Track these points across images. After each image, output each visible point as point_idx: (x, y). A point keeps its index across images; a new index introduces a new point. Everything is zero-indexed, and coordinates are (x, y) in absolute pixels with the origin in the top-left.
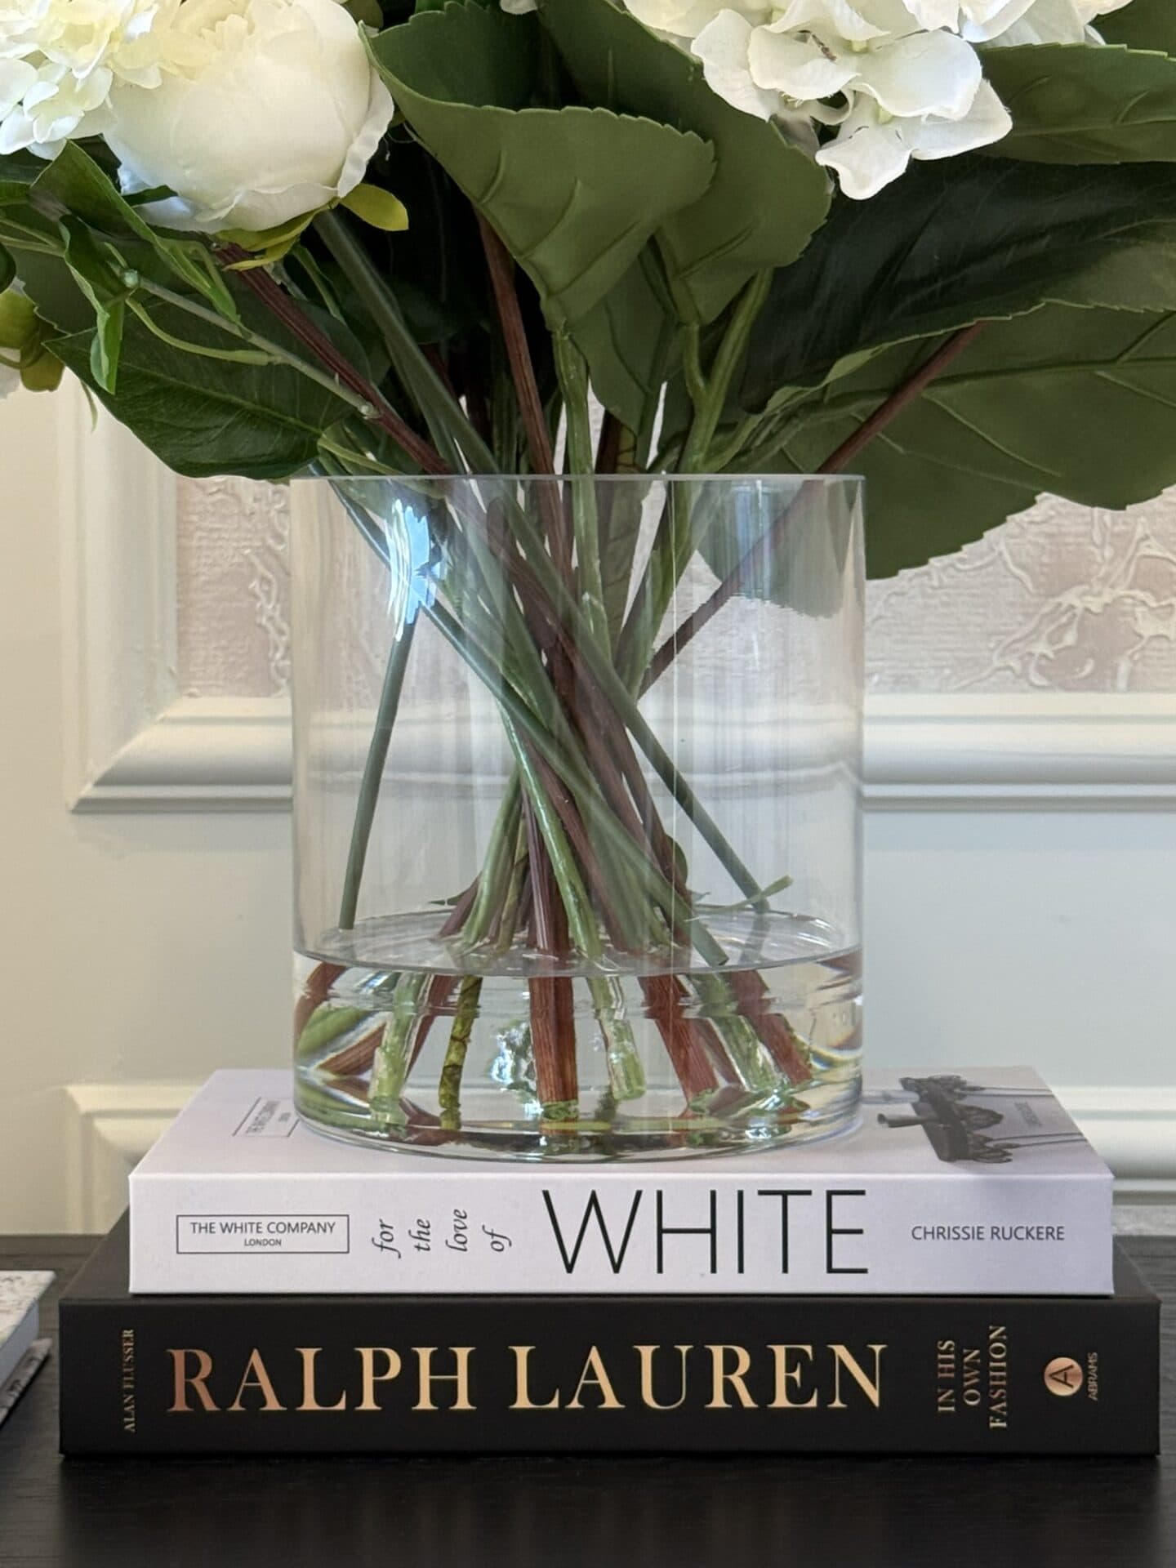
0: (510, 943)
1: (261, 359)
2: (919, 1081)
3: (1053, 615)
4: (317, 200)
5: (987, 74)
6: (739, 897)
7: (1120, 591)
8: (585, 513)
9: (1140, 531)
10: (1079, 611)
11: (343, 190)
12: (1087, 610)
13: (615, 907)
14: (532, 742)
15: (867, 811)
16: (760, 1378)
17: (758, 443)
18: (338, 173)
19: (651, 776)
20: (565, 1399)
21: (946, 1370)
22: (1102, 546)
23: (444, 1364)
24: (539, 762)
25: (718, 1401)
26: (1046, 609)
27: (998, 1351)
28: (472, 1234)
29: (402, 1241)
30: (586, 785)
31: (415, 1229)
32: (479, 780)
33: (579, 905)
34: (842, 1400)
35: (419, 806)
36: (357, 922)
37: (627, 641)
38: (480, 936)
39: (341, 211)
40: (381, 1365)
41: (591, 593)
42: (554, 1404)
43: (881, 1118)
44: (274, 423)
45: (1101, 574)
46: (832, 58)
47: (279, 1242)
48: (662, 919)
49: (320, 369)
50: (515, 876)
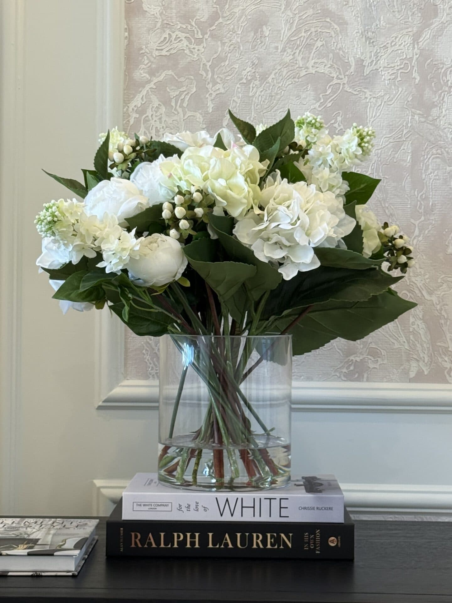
0: (209, 442)
1: (157, 311)
2: (306, 477)
3: (347, 362)
4: (171, 280)
5: (315, 253)
6: (263, 432)
7: (364, 356)
8: (228, 343)
9: (369, 341)
10: (354, 361)
11: (177, 279)
12: (356, 361)
13: (233, 434)
14: (215, 395)
15: (293, 411)
16: (264, 542)
17: (268, 325)
18: (176, 275)
19: (242, 402)
20: (220, 545)
21: (306, 540)
22: (360, 345)
23: (193, 537)
24: (217, 400)
25: (255, 546)
26: (345, 361)
27: (318, 535)
28: (200, 507)
29: (184, 509)
30: (227, 405)
31: (187, 506)
32: (202, 402)
33: (225, 433)
34: (283, 546)
35: (188, 409)
36: (173, 437)
37: (237, 372)
38: (202, 440)
39: (176, 282)
40: (179, 537)
41: (229, 361)
42: (218, 546)
43: (295, 485)
44: (158, 323)
45: (360, 352)
46: (282, 249)
47: (156, 509)
48: (244, 437)
49: (169, 312)
50: (210, 426)
